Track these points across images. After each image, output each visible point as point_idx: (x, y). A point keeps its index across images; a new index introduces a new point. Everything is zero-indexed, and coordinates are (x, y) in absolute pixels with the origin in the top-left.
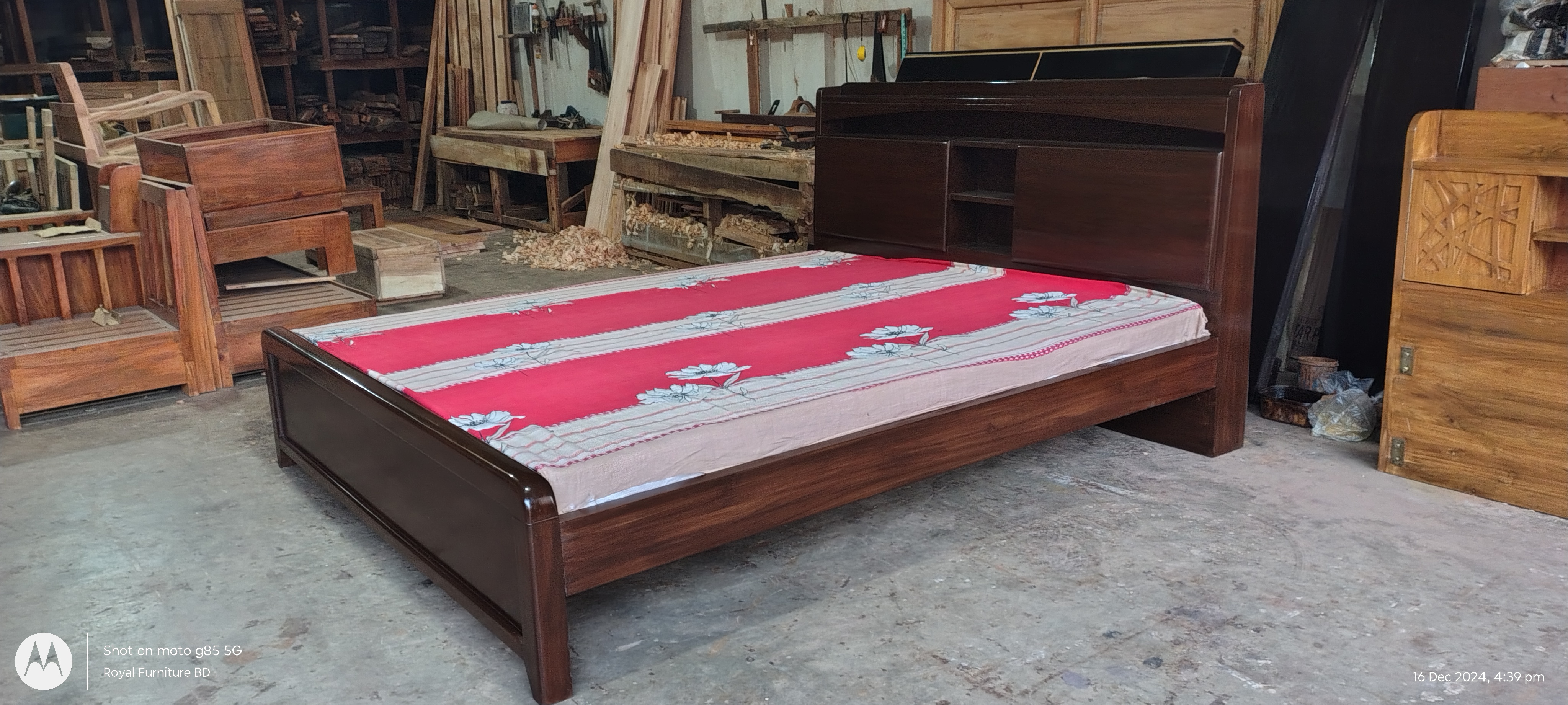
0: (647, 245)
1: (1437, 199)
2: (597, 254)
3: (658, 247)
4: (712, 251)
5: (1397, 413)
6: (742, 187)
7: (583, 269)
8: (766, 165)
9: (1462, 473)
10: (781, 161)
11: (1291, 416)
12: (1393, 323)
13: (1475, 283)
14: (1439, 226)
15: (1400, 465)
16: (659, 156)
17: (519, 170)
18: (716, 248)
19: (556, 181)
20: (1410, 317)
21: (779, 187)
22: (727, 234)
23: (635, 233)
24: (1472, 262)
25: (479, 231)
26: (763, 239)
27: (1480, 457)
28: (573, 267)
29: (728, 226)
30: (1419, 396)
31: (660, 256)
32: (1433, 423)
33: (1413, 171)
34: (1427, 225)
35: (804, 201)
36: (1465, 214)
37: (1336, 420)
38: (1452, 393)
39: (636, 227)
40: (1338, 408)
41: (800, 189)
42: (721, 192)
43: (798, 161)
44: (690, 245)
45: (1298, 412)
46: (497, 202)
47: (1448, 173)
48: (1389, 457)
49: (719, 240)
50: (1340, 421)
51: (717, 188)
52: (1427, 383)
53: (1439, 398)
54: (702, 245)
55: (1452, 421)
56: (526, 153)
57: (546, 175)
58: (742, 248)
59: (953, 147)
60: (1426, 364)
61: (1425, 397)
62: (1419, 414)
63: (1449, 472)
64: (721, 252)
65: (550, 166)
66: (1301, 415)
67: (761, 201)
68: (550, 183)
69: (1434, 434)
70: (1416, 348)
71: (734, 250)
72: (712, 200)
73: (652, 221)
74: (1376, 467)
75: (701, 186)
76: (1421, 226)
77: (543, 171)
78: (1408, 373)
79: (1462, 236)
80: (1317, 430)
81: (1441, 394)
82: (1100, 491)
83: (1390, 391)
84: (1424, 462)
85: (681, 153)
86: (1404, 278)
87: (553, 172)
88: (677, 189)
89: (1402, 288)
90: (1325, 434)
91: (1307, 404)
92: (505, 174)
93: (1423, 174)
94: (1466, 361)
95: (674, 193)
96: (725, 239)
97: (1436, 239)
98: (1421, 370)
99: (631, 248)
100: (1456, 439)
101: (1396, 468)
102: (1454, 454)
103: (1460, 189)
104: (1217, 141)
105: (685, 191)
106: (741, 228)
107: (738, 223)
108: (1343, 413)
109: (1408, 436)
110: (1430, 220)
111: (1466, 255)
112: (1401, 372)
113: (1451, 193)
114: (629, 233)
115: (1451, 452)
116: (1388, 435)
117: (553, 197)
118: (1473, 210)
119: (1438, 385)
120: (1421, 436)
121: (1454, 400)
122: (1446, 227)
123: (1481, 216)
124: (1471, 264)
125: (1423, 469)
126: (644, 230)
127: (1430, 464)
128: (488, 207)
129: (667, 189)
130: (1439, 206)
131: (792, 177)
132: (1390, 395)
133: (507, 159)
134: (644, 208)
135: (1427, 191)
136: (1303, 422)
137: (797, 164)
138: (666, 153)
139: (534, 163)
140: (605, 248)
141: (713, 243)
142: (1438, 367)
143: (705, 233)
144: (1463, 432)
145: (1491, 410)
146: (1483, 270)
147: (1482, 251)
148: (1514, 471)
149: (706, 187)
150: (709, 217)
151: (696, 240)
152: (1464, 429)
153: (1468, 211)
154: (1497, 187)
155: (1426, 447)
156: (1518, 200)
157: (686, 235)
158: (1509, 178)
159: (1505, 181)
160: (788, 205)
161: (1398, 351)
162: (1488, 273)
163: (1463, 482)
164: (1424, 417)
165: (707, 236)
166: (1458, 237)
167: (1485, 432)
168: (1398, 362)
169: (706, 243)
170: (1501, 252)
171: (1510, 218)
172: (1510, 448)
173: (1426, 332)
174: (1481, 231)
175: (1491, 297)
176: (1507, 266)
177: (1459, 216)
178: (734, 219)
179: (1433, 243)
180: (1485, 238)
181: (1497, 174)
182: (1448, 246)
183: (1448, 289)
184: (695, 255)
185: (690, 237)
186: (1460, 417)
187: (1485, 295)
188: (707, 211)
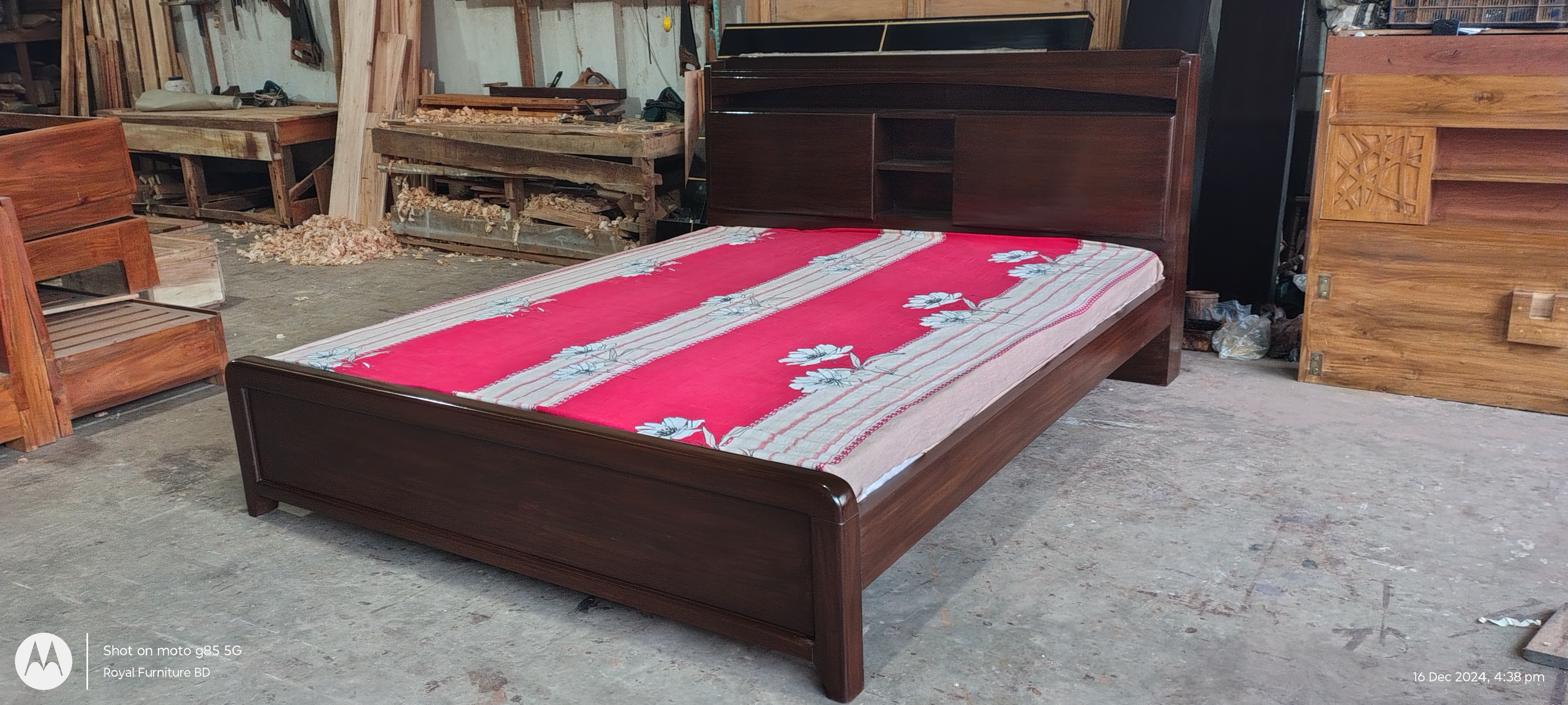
0: (428, 231)
1: (1351, 149)
2: (368, 244)
3: (443, 233)
4: (519, 234)
5: (1316, 332)
6: (561, 165)
7: (360, 262)
8: (589, 141)
9: (1374, 375)
10: (608, 136)
11: (1195, 344)
12: (1311, 256)
13: (1384, 218)
14: (1353, 171)
15: (1319, 375)
16: (440, 135)
17: (229, 156)
18: (525, 230)
19: (280, 166)
20: (1329, 250)
21: (612, 163)
22: (539, 215)
23: (410, 219)
24: (1382, 201)
25: (179, 228)
26: (586, 218)
27: (1390, 361)
28: (345, 261)
29: (540, 207)
30: (1336, 315)
31: (447, 242)
32: (1348, 336)
33: (1330, 126)
34: (1341, 171)
35: (645, 177)
36: (1375, 161)
37: (1240, 343)
38: (1364, 310)
39: (412, 213)
40: (1242, 332)
41: (635, 164)
42: (533, 171)
43: (630, 136)
44: (488, 228)
45: (1202, 339)
46: (193, 193)
47: (1361, 127)
48: (1309, 369)
49: (527, 221)
50: (1243, 344)
51: (527, 167)
52: (1343, 304)
53: (1354, 316)
54: (506, 228)
55: (1365, 333)
56: (239, 137)
57: (271, 160)
58: (560, 228)
59: (877, 119)
60: (1341, 288)
61: (1341, 316)
62: (1336, 330)
63: (1360, 375)
64: (530, 234)
65: (274, 150)
66: (1205, 342)
67: (589, 179)
68: (274, 169)
69: (1349, 345)
70: (1333, 275)
71: (550, 231)
72: (515, 180)
73: (433, 204)
74: (1296, 379)
75: (507, 165)
76: (1337, 172)
77: (265, 155)
78: (1326, 298)
79: (1373, 179)
80: (1224, 353)
81: (1357, 312)
82: (1111, 427)
83: (1309, 313)
84: (1340, 370)
85: (471, 131)
86: (1321, 217)
87: (278, 156)
88: (470, 169)
89: (1319, 226)
90: (1232, 356)
91: (1210, 332)
92: (204, 162)
93: (1338, 129)
94: (1376, 283)
95: (466, 174)
96: (534, 220)
97: (1349, 183)
98: (1337, 293)
99: (406, 235)
100: (1370, 347)
101: (1314, 377)
102: (1367, 360)
103: (1371, 140)
104: (1170, 106)
105: (483, 171)
106: (556, 207)
107: (551, 203)
108: (1246, 336)
109: (1325, 349)
110: (1345, 168)
111: (1376, 195)
112: (1320, 296)
113: (1364, 144)
114: (402, 220)
115: (1365, 359)
116: (1308, 351)
117: (278, 185)
118: (1383, 157)
119: (1353, 304)
120: (1338, 349)
121: (1367, 316)
122: (1359, 172)
123: (1390, 162)
124: (1381, 202)
125: (1339, 376)
126: (423, 217)
127: (1345, 371)
128: (180, 199)
129: (456, 170)
130: (1352, 155)
131: (624, 152)
132: (1310, 316)
133: (210, 143)
134: (420, 192)
135: (1342, 142)
136: (1206, 347)
137: (629, 139)
138: (450, 131)
139: (252, 147)
140: (375, 238)
141: (520, 225)
142: (1352, 289)
143: (507, 215)
144: (1375, 342)
145: (1399, 321)
146: (1392, 206)
147: (1390, 191)
148: (1419, 369)
149: (510, 166)
150: (512, 198)
151: (497, 223)
152: (1376, 339)
153: (1378, 158)
154: (1403, 137)
155: (1342, 357)
156: (1421, 148)
157: (483, 218)
158: (1414, 130)
159: (1410, 132)
160: (625, 181)
161: (1317, 279)
162: (1396, 208)
163: (1375, 383)
164: (1340, 332)
165: (510, 218)
166: (1369, 180)
167: (1394, 340)
168: (1316, 288)
169: (511, 225)
170: (1406, 191)
171: (1414, 162)
172: (1416, 350)
173: (1341, 261)
174: (1389, 174)
175: (1399, 228)
176: (1412, 202)
177: (1370, 163)
178: (546, 199)
179: (1348, 187)
180: (1393, 180)
181: (1403, 126)
182: (1361, 188)
183: (1360, 225)
184: (496, 239)
185: (488, 220)
186: (1372, 330)
187: (1391, 227)
188: (509, 190)
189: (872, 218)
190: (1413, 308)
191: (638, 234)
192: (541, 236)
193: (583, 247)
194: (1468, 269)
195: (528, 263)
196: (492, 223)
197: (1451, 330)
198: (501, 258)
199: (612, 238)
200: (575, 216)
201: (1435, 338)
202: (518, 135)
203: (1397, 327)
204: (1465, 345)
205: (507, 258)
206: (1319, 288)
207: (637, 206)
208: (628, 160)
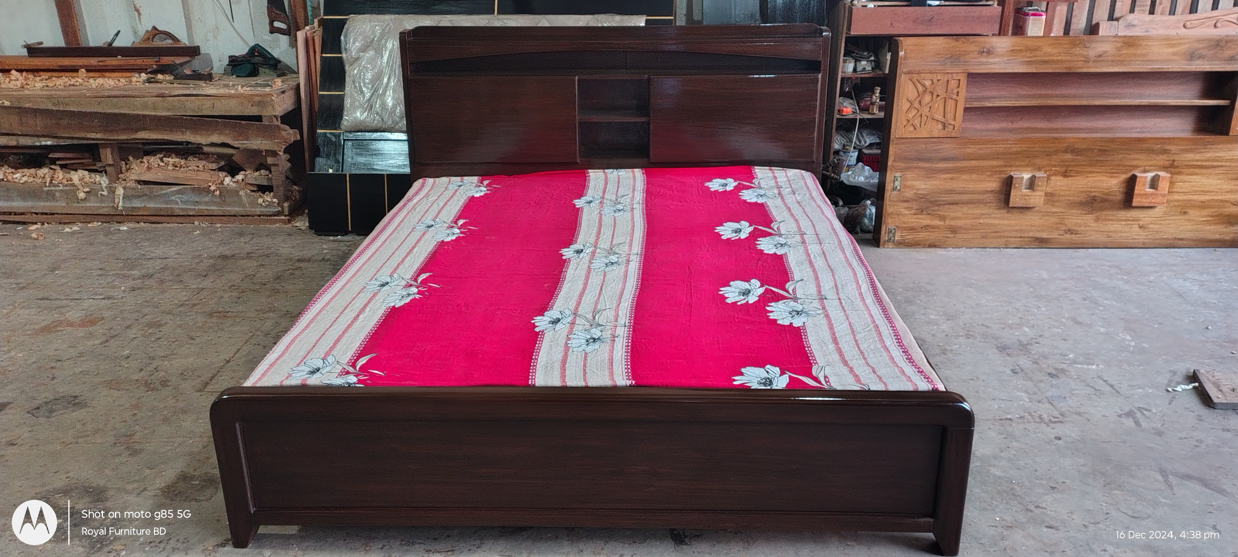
1: (915, 90)
4: (123, 198)
5: (892, 214)
6: (180, 127)
8: (208, 103)
9: (927, 238)
12: (890, 163)
13: (936, 134)
14: (916, 105)
15: (894, 242)
16: (8, 103)
18: (130, 193)
20: (900, 158)
21: (243, 122)
22: (147, 177)
24: (934, 123)
26: (206, 176)
27: (938, 227)
29: (147, 169)
30: (904, 201)
31: (22, 214)
32: (912, 214)
33: (902, 76)
34: (908, 105)
36: (931, 97)
38: (922, 196)
41: (265, 122)
42: (140, 135)
43: (259, 96)
44: (82, 195)
47: (921, 74)
48: (887, 239)
49: (133, 184)
51: (137, 131)
52: (909, 194)
53: (916, 200)
54: (104, 193)
55: (922, 211)
58: (176, 188)
59: (579, 80)
60: (908, 183)
61: (907, 201)
62: (904, 211)
63: (919, 239)
64: (139, 197)
67: (216, 139)
69: (913, 220)
70: (903, 175)
71: (164, 192)
72: (113, 144)
73: (1, 176)
74: (879, 246)
75: (105, 131)
76: (906, 106)
78: (899, 190)
79: (928, 109)
81: (917, 198)
83: (888, 201)
84: (906, 237)
85: (49, 97)
86: (896, 137)
89: (895, 143)
93: (908, 76)
94: (929, 178)
95: (46, 142)
96: (139, 182)
98: (905, 187)
100: (926, 220)
101: (890, 244)
103: (928, 83)
105: (72, 138)
106: (168, 168)
107: (161, 164)
109: (897, 225)
110: (911, 103)
111: (931, 120)
112: (894, 189)
115: (922, 228)
116: (886, 227)
118: (935, 94)
119: (915, 193)
120: (905, 223)
121: (924, 199)
122: (920, 105)
123: (939, 97)
125: (906, 241)
127: (910, 237)
129: (35, 139)
130: (916, 94)
131: (249, 111)
132: (888, 203)
135: (911, 85)
137: (257, 99)
141: (124, 188)
142: (914, 183)
143: (104, 180)
144: (928, 216)
145: (943, 201)
146: (940, 126)
147: (939, 117)
148: (954, 230)
149: (111, 131)
150: (111, 162)
151: (92, 189)
152: (929, 214)
153: (932, 95)
154: (948, 80)
155: (908, 228)
156: (959, 87)
157: (73, 185)
158: (954, 75)
159: (952, 77)
160: (260, 139)
161: (893, 178)
162: (942, 128)
163: (928, 242)
164: (907, 212)
165: (107, 182)
166: (926, 110)
167: (941, 213)
168: (892, 184)
169: (112, 191)
170: (950, 116)
171: (954, 97)
172: (954, 218)
173: (908, 165)
174: (939, 105)
175: (945, 140)
176: (953, 123)
177: (927, 98)
178: (154, 160)
179: (913, 115)
180: (942, 109)
181: (948, 73)
182: (921, 115)
183: (921, 140)
184: (92, 205)
185: (80, 187)
186: (927, 208)
187: (941, 140)
188: (108, 156)
189: (578, 161)
190: (951, 192)
191: (272, 186)
192: (150, 197)
193: (206, 203)
194: (986, 163)
195: (137, 225)
196: (87, 190)
197: (975, 203)
198: (100, 223)
199: (241, 193)
200: (190, 175)
201: (965, 209)
202: (116, 99)
203: (943, 205)
204: (983, 212)
205: (106, 222)
206: (894, 184)
207: (270, 160)
208: (259, 118)
